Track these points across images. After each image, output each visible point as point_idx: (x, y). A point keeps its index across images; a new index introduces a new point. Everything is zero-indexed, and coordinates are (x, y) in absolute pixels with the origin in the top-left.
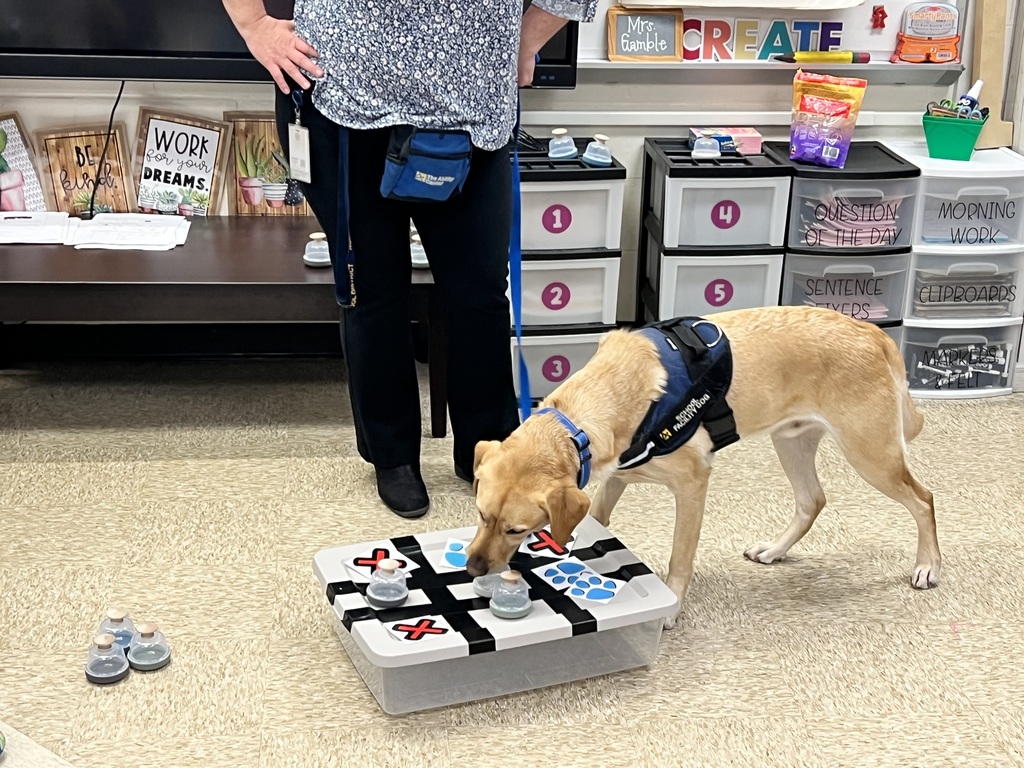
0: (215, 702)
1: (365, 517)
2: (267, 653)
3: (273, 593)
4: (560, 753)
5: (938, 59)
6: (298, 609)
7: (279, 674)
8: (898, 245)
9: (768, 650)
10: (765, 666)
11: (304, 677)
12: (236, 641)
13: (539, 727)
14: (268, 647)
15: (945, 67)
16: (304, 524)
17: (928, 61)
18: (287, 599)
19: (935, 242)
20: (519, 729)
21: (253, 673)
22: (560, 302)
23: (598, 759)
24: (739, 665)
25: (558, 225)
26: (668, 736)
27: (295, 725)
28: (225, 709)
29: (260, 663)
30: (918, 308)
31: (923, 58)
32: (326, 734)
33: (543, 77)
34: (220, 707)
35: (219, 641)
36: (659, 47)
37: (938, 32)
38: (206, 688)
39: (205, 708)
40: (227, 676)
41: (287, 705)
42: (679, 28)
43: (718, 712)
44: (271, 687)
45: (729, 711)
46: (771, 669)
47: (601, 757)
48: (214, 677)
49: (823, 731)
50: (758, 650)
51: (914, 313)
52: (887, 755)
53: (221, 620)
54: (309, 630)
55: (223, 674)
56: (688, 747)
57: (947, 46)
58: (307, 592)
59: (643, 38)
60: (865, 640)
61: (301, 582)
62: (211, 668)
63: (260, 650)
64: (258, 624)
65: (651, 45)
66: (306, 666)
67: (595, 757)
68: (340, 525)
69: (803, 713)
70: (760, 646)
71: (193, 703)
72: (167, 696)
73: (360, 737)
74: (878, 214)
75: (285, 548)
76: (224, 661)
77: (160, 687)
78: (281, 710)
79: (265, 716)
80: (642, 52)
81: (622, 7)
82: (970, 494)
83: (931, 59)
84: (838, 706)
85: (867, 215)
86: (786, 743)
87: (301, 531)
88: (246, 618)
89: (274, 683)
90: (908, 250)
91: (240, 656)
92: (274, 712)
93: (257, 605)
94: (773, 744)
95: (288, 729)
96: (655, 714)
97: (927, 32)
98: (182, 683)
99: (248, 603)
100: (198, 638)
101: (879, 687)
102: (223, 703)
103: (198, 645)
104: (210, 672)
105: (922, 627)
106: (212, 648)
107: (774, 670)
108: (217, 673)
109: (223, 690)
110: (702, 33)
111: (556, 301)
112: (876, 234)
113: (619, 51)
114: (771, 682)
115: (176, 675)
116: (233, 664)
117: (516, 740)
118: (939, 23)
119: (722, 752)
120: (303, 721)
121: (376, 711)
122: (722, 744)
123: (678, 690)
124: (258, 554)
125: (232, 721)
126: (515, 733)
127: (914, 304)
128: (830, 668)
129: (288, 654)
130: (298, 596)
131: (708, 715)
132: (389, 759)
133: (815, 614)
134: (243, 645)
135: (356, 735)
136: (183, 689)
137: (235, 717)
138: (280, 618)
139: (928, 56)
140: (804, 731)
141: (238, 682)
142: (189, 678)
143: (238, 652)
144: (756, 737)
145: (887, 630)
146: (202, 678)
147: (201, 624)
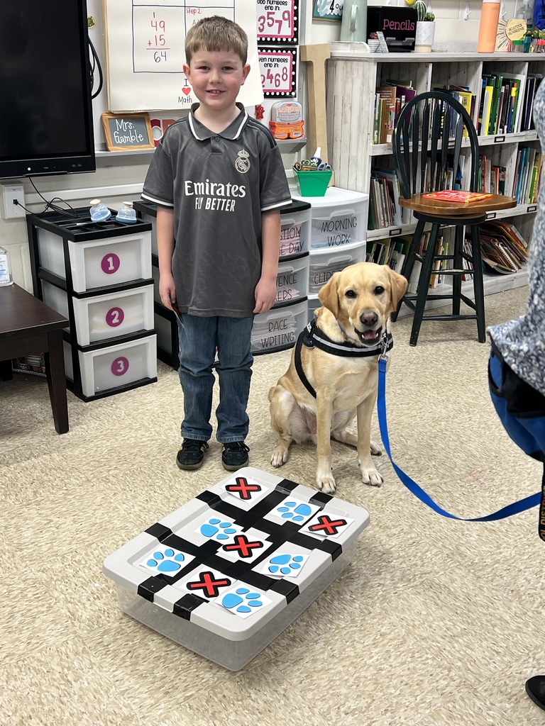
0: (83, 710)
1: (64, 509)
2: (87, 649)
3: (47, 594)
4: (358, 650)
5: (294, 136)
6: (79, 602)
7: (113, 664)
8: (303, 252)
9: (400, 525)
10: (409, 537)
11: (133, 660)
12: (54, 648)
13: (328, 636)
14: (84, 644)
15: (298, 140)
16: (24, 529)
17: (289, 138)
18: (63, 596)
19: (318, 247)
20: (316, 642)
21: (91, 671)
22: (118, 321)
23: (384, 645)
24: (394, 542)
25: (111, 268)
26: (406, 609)
27: (163, 705)
28: (96, 713)
29: (90, 660)
30: (314, 287)
31: (286, 136)
32: (191, 703)
33: (74, 166)
34: (91, 713)
35: (40, 651)
36: (138, 139)
37: (292, 119)
38: (65, 699)
39: (80, 719)
40: (73, 682)
41: (141, 690)
42: (148, 125)
43: (415, 580)
44: (116, 678)
45: (420, 577)
46: (414, 538)
47: (384, 643)
48: (63, 687)
49: (480, 570)
50: (395, 527)
51: (311, 291)
52: (526, 574)
53: (26, 634)
54: (103, 618)
55: (68, 681)
56: (424, 613)
57: (298, 128)
58: (73, 585)
59: (127, 134)
60: (441, 500)
61: (62, 578)
62: (55, 680)
63: (81, 649)
64: (59, 626)
65: (133, 138)
66: (129, 650)
67: (381, 644)
68: (51, 521)
69: (459, 562)
70: (393, 523)
71: (65, 718)
72: (38, 721)
73: (220, 696)
74: (292, 233)
75: (25, 552)
76: (59, 669)
77: (25, 715)
78: (140, 696)
79: (133, 707)
80: (128, 144)
81: (111, 113)
82: (399, 391)
83: (291, 136)
84: (472, 550)
85: (286, 235)
86: (472, 587)
87: (26, 535)
88: (45, 625)
89: (116, 673)
90: (307, 254)
91: (69, 660)
92: (137, 700)
93: (44, 609)
94: (465, 590)
95: (160, 711)
96: (382, 596)
97: (287, 119)
98: (41, 703)
99: (36, 610)
100: (20, 655)
101: (477, 528)
102: (90, 708)
103: (26, 662)
104: (56, 684)
105: (459, 481)
106: (39, 661)
107: (416, 538)
108: (63, 682)
109: (80, 696)
110: (162, 129)
111: (115, 321)
112: (292, 246)
113: (115, 144)
114: (423, 547)
115: (30, 698)
116: (69, 669)
117: (323, 652)
118: (293, 114)
119: (444, 608)
120: (166, 699)
121: (211, 668)
122: (438, 602)
123: (380, 574)
124: (8, 565)
125: (111, 722)
126: (317, 647)
127: (310, 285)
128: (442, 525)
129: (105, 644)
130: (70, 591)
131: (412, 584)
132: (256, 705)
133: (400, 491)
134: (63, 649)
135: (215, 694)
136: (46, 708)
137: (111, 717)
138: (73, 615)
139: (289, 134)
140: (471, 575)
141: (86, 684)
142: (43, 696)
143: (64, 657)
144: (452, 589)
145: (445, 489)
146: (54, 691)
147: (13, 642)
